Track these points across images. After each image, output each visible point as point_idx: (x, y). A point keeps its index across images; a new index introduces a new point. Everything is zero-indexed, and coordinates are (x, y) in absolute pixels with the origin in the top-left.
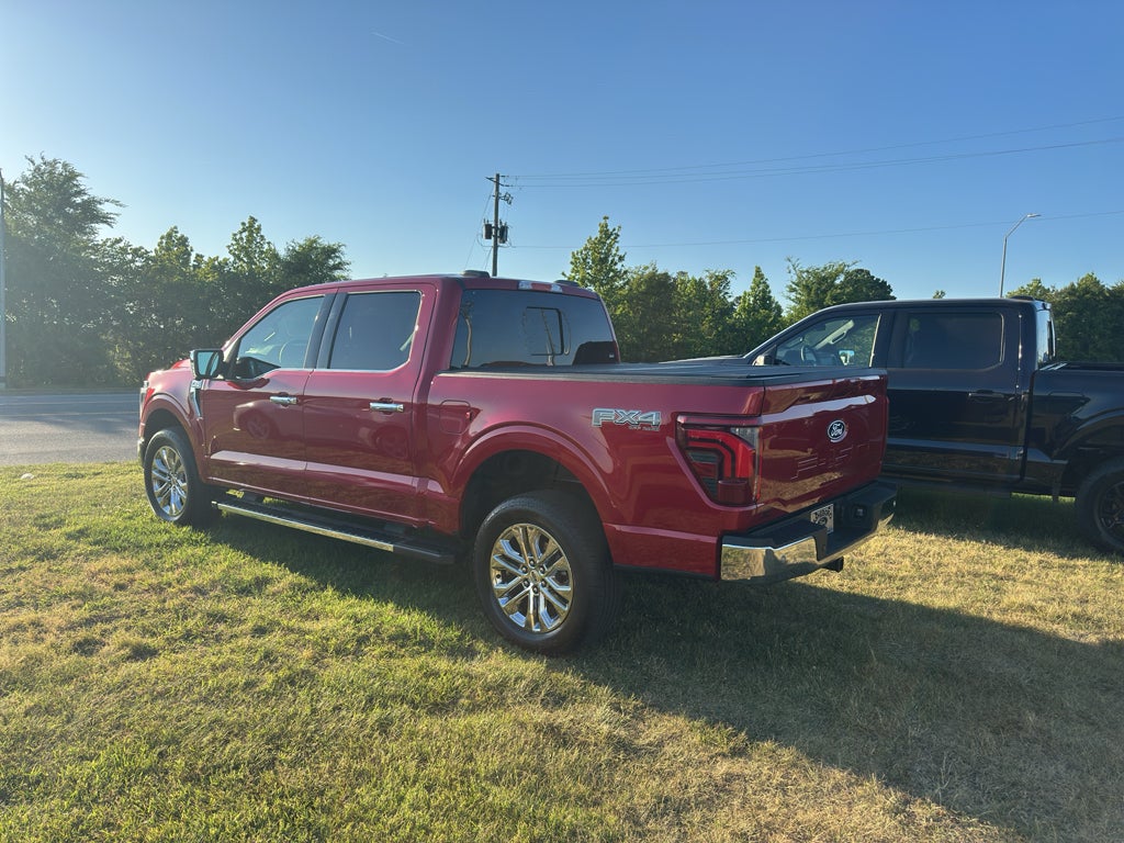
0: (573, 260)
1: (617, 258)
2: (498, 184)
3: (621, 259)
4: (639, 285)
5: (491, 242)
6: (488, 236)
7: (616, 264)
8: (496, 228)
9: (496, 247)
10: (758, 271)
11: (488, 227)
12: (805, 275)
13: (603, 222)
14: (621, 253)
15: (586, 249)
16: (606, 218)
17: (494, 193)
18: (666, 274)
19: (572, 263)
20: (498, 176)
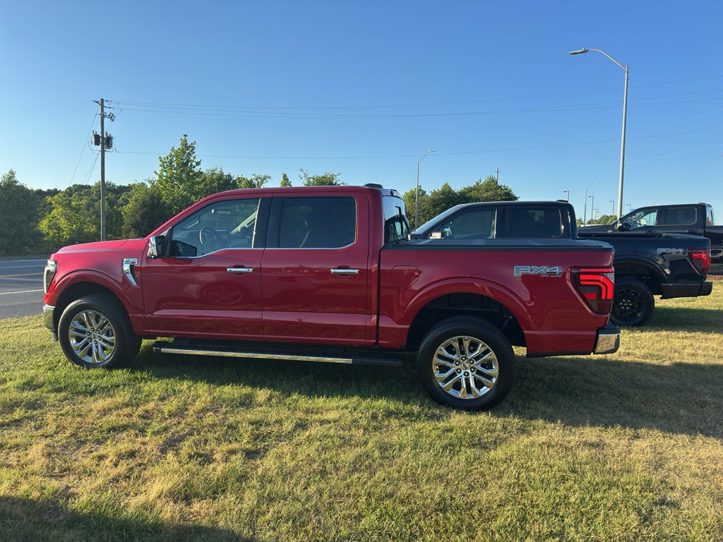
0: (160, 163)
1: (194, 164)
2: (102, 106)
3: (198, 164)
4: (212, 182)
5: (99, 147)
6: (97, 143)
7: (194, 167)
8: (103, 137)
9: (103, 152)
10: (285, 176)
11: (97, 137)
12: (311, 180)
13: (183, 138)
14: (196, 160)
15: (171, 156)
16: (185, 136)
17: (100, 112)
18: (229, 176)
19: (161, 165)
20: (102, 100)
